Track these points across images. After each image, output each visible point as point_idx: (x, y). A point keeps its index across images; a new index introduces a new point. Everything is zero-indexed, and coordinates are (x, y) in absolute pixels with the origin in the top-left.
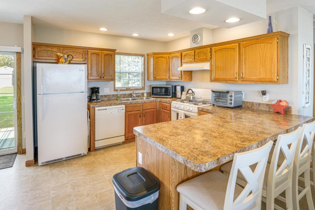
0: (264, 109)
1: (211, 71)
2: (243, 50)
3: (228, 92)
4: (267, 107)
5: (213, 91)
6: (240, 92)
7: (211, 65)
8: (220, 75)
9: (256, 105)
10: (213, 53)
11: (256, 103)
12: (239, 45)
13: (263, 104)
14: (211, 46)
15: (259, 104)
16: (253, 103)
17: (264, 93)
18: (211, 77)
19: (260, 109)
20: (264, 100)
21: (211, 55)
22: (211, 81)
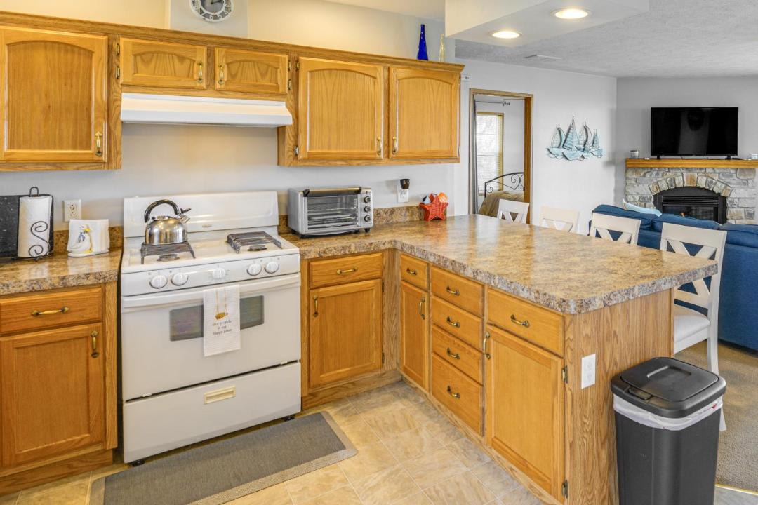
0: (402, 219)
4: (408, 214)
9: (384, 215)
11: (385, 209)
13: (399, 209)
15: (392, 211)
16: (377, 211)
17: (405, 184)
19: (394, 220)
20: (400, 200)
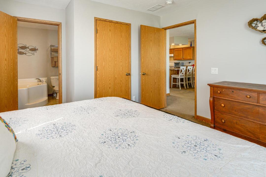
1: (174, 57)
2: (184, 51)
3: (179, 63)
5: (175, 63)
6: (183, 63)
7: (174, 55)
8: (177, 58)
10: (175, 51)
12: (183, 49)
14: (174, 49)
17: (190, 63)
18: (174, 59)
21: (174, 52)
22: (174, 60)
